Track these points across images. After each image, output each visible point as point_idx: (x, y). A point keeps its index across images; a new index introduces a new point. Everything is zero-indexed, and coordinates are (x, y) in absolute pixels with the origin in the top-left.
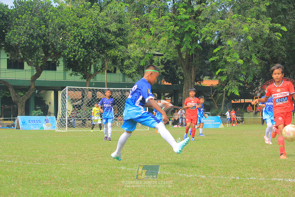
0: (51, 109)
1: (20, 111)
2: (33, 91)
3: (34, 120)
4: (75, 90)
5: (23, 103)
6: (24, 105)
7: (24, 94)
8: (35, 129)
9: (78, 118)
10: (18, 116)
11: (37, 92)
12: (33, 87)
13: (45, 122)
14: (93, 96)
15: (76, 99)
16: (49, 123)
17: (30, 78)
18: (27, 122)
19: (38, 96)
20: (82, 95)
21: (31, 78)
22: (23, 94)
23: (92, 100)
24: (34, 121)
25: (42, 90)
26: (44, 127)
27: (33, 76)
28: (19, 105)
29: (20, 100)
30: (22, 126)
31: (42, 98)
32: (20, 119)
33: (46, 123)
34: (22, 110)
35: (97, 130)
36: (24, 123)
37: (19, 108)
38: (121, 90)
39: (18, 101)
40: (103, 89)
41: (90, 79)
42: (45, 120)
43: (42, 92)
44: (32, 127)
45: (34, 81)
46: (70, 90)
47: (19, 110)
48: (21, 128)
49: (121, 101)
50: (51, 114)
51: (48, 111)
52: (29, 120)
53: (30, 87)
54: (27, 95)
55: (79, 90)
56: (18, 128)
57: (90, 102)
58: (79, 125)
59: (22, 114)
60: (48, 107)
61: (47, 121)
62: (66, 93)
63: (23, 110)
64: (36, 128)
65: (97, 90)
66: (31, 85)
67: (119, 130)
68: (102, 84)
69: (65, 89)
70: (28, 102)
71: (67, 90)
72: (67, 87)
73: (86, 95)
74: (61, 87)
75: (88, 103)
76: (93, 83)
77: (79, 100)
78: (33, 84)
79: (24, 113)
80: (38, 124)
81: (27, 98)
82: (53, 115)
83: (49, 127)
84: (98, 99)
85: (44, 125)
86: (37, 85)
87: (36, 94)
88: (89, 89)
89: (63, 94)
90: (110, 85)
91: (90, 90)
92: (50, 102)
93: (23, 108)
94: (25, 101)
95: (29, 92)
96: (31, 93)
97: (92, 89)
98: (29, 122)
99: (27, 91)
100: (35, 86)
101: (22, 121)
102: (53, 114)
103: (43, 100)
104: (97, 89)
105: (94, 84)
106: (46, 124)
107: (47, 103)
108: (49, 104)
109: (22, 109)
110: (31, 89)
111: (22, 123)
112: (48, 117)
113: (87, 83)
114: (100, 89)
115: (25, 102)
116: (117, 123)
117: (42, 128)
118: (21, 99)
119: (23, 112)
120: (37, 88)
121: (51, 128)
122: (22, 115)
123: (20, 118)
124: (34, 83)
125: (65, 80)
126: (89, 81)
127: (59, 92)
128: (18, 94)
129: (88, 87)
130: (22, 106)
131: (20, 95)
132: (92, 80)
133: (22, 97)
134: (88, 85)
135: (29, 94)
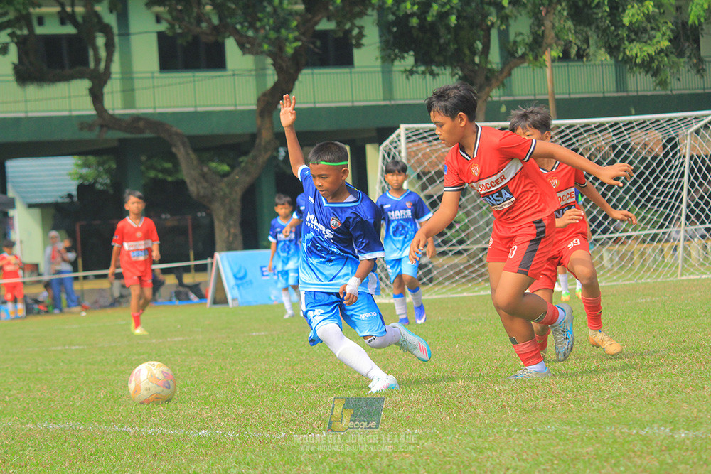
1: (221, 234)
2: (270, 153)
5: (233, 201)
6: (237, 209)
7: (233, 167)
9: (453, 245)
10: (216, 254)
11: (283, 154)
12: (266, 135)
15: (439, 173)
17: (254, 101)
18: (254, 274)
21: (259, 100)
22: (226, 168)
27: (264, 95)
28: (219, 211)
29: (221, 189)
30: (236, 292)
32: (225, 263)
34: (232, 231)
36: (240, 279)
37: (216, 223)
38: (617, 123)
39: (213, 194)
41: (487, 89)
44: (274, 293)
45: (270, 114)
46: (414, 137)
47: (217, 231)
48: (234, 299)
52: (261, 268)
53: (254, 136)
54: (245, 171)
56: (220, 300)
58: (460, 272)
59: (233, 242)
62: (400, 152)
63: (236, 230)
66: (259, 130)
69: (393, 135)
70: (250, 198)
71: (403, 138)
72: (401, 126)
74: (377, 129)
76: (499, 103)
78: (268, 126)
79: (240, 238)
81: (246, 180)
87: (281, 164)
89: (389, 155)
93: (235, 222)
94: (238, 193)
95: (255, 158)
96: (261, 160)
98: (262, 272)
99: (246, 153)
101: (236, 270)
105: (503, 109)
109: (230, 226)
110: (260, 144)
111: (233, 281)
115: (239, 197)
118: (222, 185)
119: (235, 236)
122: (230, 248)
124: (271, 123)
125: (393, 103)
126: (484, 98)
127: (370, 149)
128: (210, 169)
129: (483, 119)
130: (231, 211)
131: (216, 173)
132: (496, 95)
133: (225, 179)
134: (481, 116)
135: (252, 164)
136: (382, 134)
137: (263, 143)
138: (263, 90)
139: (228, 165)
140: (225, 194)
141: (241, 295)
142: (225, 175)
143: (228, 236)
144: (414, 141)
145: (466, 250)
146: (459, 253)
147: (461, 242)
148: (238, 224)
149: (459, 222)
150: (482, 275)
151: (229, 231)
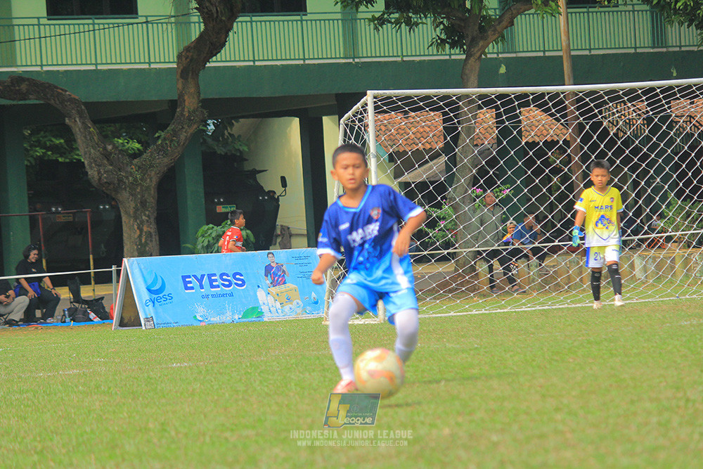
0: (293, 211)
1: (130, 233)
2: (195, 126)
3: (210, 276)
4: (412, 105)
5: (148, 188)
6: (152, 200)
7: (146, 145)
8: (216, 319)
9: (437, 249)
10: (125, 260)
11: (212, 127)
12: (190, 103)
13: (268, 282)
14: (504, 132)
15: (418, 154)
16: (289, 285)
17: (173, 56)
18: (174, 286)
19: (221, 150)
20: (448, 130)
21: (179, 56)
22: (137, 146)
23: (503, 152)
24: (211, 282)
25: (237, 119)
26: (265, 309)
27: (187, 49)
28: (128, 204)
29: (131, 174)
30: (150, 311)
31: (240, 158)
32: (137, 271)
33: (274, 284)
34: (145, 229)
35: (538, 308)
36: (156, 292)
37: (124, 219)
38: (652, 89)
39: (120, 181)
40: (557, 94)
41: (481, 43)
42: (268, 269)
43: (240, 127)
44: (200, 312)
45: (196, 75)
46: (384, 106)
47: (125, 228)
48: (147, 319)
49: (651, 149)
50: (294, 241)
51: (279, 222)
52: (184, 278)
53: (173, 104)
54: (162, 149)
55: (430, 103)
56: (130, 320)
57: (492, 163)
58: (446, 284)
59: (146, 244)
60: (273, 202)
61: (275, 275)
62: (366, 126)
63: (150, 228)
64: (221, 313)
65: (523, 100)
66: (181, 95)
67: (649, 296)
68: (547, 69)
69: (359, 105)
70: (168, 186)
71: (370, 108)
72: (368, 92)
73: (470, 130)
74: (337, 95)
75: (482, 172)
76: (498, 62)
77: (435, 156)
78: (192, 90)
79: (155, 238)
80: (231, 295)
81: (163, 162)
82: (305, 240)
83: (287, 308)
84: (531, 145)
85: (261, 294)
86: (212, 90)
87: (209, 140)
88: (481, 97)
89: (352, 129)
90: (587, 68)
91: (487, 102)
92: (283, 179)
93: (149, 216)
94: (152, 180)
95: (175, 133)
96: (183, 136)
97: (501, 96)
98: (186, 283)
99: (163, 127)
100: (202, 96)
102: (302, 235)
103: (248, 167)
104: (526, 95)
105: (503, 70)
106: (274, 290)
107: (270, 182)
108: (279, 190)
109: (142, 222)
110: (182, 115)
111: (146, 296)
112: (279, 255)
113: (469, 66)
114: (543, 95)
115: (154, 184)
116: (639, 264)
117: (255, 310)
118: (133, 169)
119: (149, 235)
120: (212, 107)
121: (299, 310)
122: (142, 253)
123: (137, 269)
124: (198, 86)
125: (357, 60)
126: (478, 55)
127: (328, 122)
128: (115, 147)
129: (476, 85)
130: (143, 203)
131: (123, 152)
132: (493, 51)
133: (135, 161)
134: (474, 78)
135: (171, 141)
136: (343, 102)
137: (186, 114)
138: (186, 44)
139: (139, 142)
140: (136, 180)
141: (156, 313)
142: (136, 155)
143: (140, 236)
144: (385, 112)
145: (453, 255)
146: (444, 259)
147: (447, 245)
148: (152, 220)
149: (444, 218)
150: (473, 289)
151: (141, 230)
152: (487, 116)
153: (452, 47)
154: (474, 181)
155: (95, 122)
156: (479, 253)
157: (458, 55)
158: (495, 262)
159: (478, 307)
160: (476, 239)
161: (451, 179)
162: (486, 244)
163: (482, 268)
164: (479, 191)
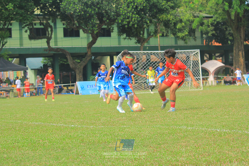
2: (90, 58)
3: (92, 85)
5: (81, 69)
6: (82, 71)
7: (81, 61)
8: (93, 93)
10: (76, 82)
11: (93, 58)
14: (148, 60)
18: (86, 87)
19: (95, 62)
20: (137, 59)
21: (88, 45)
23: (147, 63)
25: (98, 56)
27: (89, 43)
28: (77, 72)
29: (78, 66)
30: (81, 91)
32: (79, 84)
36: (82, 88)
39: (76, 67)
40: (158, 53)
41: (143, 43)
43: (98, 58)
44: (90, 92)
45: (90, 48)
47: (77, 76)
48: (81, 93)
54: (84, 62)
56: (77, 93)
57: (145, 65)
58: (136, 88)
63: (82, 76)
65: (151, 54)
66: (88, 52)
73: (141, 59)
75: (143, 67)
76: (146, 47)
77: (135, 64)
81: (84, 64)
84: (153, 62)
87: (93, 60)
88: (143, 53)
89: (119, 59)
94: (82, 67)
95: (86, 59)
96: (88, 59)
97: (147, 53)
98: (88, 87)
99: (84, 58)
100: (92, 52)
101: (81, 86)
111: (80, 89)
113: (141, 47)
114: (155, 53)
119: (81, 78)
120: (93, 54)
122: (80, 81)
124: (91, 50)
125: (120, 46)
126: (143, 45)
127: (115, 57)
128: (75, 61)
129: (142, 51)
130: (80, 72)
131: (77, 62)
132: (146, 44)
133: (79, 64)
134: (142, 49)
135: (86, 60)
136: (118, 53)
137: (89, 55)
138: (89, 42)
139: (80, 60)
142: (79, 63)
143: (79, 78)
145: (138, 82)
146: (136, 83)
147: (137, 80)
148: (82, 74)
150: (141, 88)
151: (80, 76)
152: (144, 57)
153: (138, 43)
154: (142, 68)
155: (72, 56)
156: (142, 82)
157: (139, 45)
158: (145, 83)
159: (142, 92)
160: (142, 79)
161: (137, 68)
162: (144, 80)
163: (143, 85)
164: (143, 70)
